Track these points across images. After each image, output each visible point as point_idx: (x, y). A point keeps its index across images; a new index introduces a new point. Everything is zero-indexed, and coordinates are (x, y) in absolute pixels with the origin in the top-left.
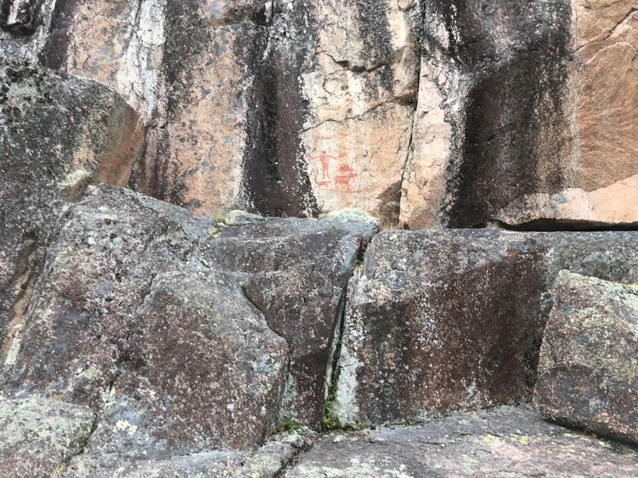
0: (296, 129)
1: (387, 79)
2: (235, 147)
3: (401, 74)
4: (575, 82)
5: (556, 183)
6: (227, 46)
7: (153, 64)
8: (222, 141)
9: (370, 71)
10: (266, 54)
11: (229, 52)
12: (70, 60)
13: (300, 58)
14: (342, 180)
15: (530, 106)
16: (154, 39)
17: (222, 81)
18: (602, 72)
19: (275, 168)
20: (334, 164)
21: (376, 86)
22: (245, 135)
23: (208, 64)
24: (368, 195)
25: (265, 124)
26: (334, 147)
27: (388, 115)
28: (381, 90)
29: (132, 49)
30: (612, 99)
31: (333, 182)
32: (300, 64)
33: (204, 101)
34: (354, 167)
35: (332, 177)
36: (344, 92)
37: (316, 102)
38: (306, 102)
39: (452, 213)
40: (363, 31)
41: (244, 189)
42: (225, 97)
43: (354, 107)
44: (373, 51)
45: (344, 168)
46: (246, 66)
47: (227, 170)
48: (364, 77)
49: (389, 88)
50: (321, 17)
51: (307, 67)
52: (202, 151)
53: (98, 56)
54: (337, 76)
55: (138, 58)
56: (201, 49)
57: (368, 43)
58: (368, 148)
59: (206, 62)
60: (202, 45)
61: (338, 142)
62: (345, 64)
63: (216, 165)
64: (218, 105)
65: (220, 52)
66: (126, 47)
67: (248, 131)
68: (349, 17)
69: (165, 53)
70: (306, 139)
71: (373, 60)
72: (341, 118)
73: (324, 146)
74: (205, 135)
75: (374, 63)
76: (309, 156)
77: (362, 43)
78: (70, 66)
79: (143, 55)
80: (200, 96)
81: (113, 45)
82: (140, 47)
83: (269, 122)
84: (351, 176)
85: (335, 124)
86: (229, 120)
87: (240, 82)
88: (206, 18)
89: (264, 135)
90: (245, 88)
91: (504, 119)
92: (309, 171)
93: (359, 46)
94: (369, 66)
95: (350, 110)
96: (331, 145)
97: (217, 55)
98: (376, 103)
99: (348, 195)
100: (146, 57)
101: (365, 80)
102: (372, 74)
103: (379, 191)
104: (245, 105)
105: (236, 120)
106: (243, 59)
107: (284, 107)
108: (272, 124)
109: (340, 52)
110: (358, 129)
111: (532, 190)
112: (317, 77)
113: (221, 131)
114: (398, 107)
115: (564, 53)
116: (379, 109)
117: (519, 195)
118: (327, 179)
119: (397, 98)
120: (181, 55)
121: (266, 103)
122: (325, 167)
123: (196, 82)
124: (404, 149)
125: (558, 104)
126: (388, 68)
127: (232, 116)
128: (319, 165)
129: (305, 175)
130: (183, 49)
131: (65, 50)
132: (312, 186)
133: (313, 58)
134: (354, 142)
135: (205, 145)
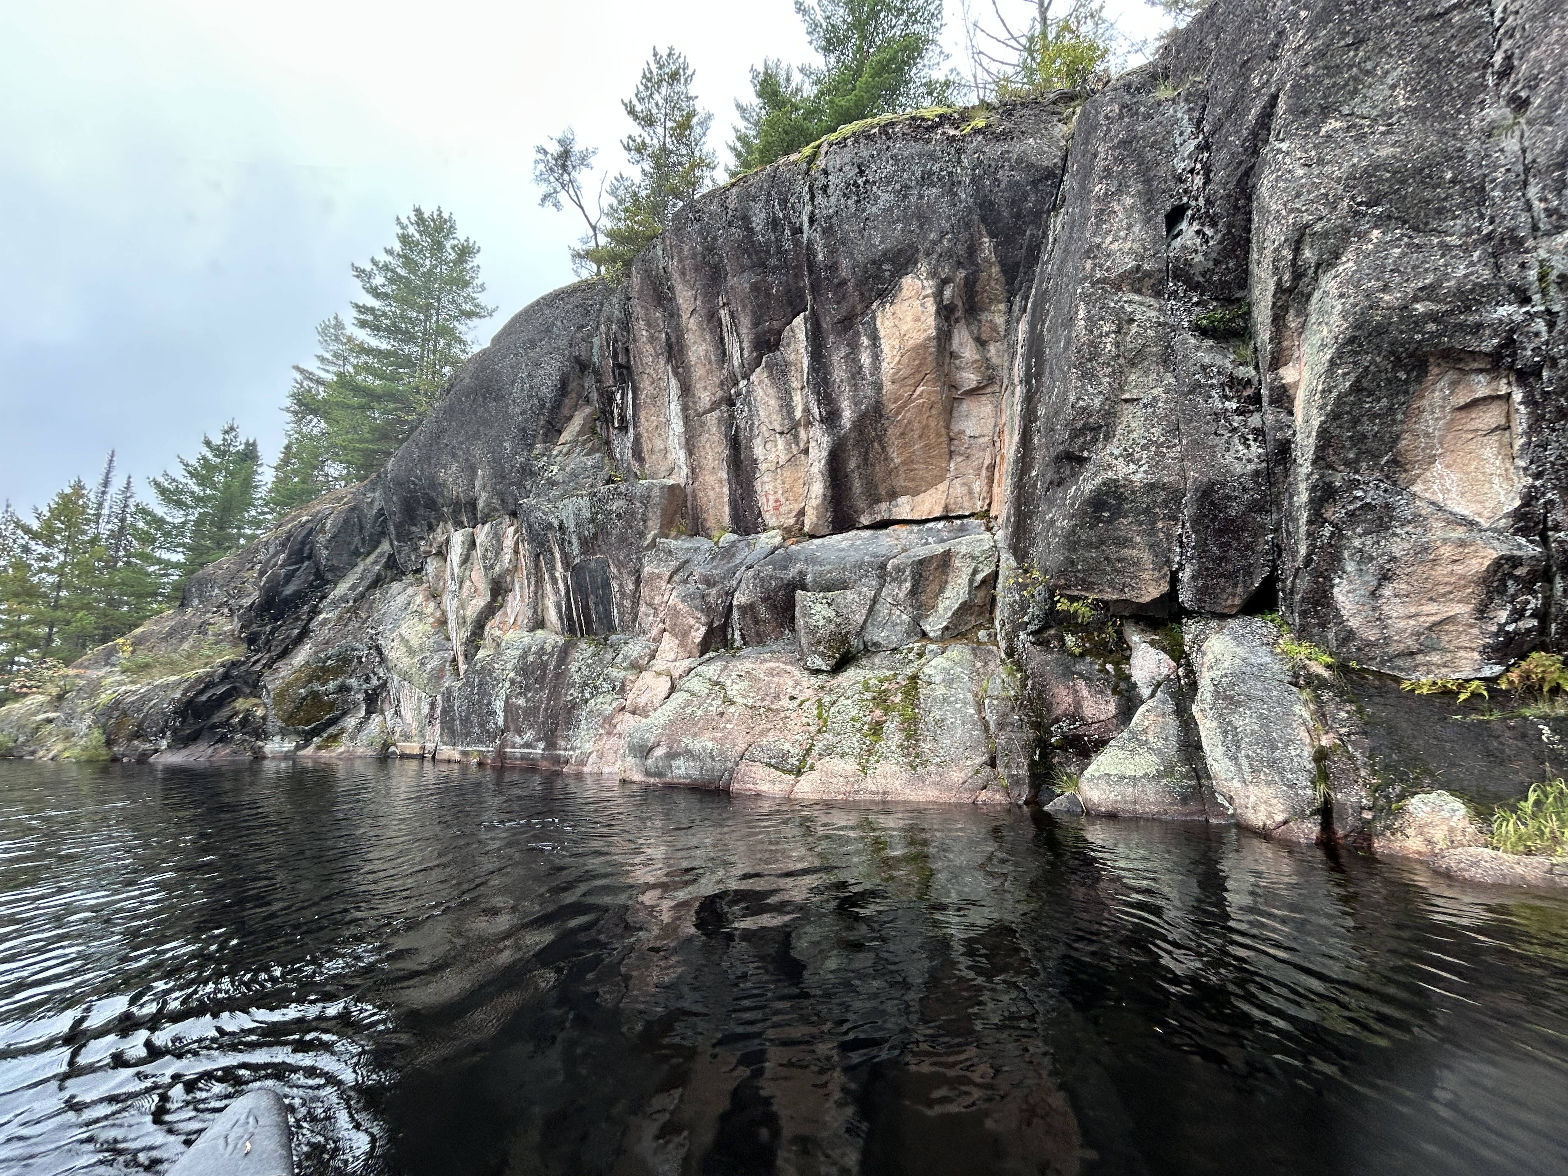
0: (752, 479)
1: (796, 437)
2: (724, 494)
3: (803, 435)
4: (893, 432)
5: (893, 495)
6: (714, 427)
7: (681, 445)
8: (718, 491)
9: (787, 434)
10: (734, 429)
11: (716, 431)
12: (645, 450)
13: (751, 429)
14: (776, 508)
15: (867, 453)
16: (679, 428)
17: (714, 452)
18: (909, 422)
20: (772, 498)
21: (790, 443)
22: (728, 486)
23: (706, 442)
25: (737, 478)
26: (771, 488)
27: (796, 462)
28: (793, 446)
29: (671, 437)
30: (920, 437)
31: (772, 509)
32: (751, 434)
33: (707, 466)
34: (782, 499)
35: (771, 506)
36: (775, 450)
37: (761, 458)
38: (756, 460)
39: (833, 522)
40: (781, 406)
41: (731, 520)
42: (717, 462)
43: (780, 459)
44: (787, 420)
45: (777, 501)
46: (725, 440)
47: (722, 508)
48: (785, 438)
49: (798, 444)
51: (755, 435)
52: (710, 497)
54: (771, 439)
55: (674, 442)
56: (702, 432)
57: (784, 414)
58: (788, 486)
59: (705, 440)
60: (702, 429)
61: (773, 484)
62: (774, 430)
64: (714, 468)
65: (711, 432)
66: (668, 436)
67: (729, 483)
68: (773, 397)
69: (685, 437)
70: (758, 485)
71: (787, 426)
72: (774, 468)
73: (767, 487)
74: (710, 487)
75: (788, 428)
76: (760, 495)
77: (781, 414)
78: (645, 454)
79: (676, 440)
80: (705, 463)
81: (662, 435)
82: (674, 435)
83: (738, 476)
84: (781, 505)
85: (771, 473)
86: (720, 477)
87: (723, 451)
88: (701, 410)
90: (725, 455)
91: (852, 464)
92: (760, 505)
93: (780, 417)
94: (786, 431)
95: (778, 462)
97: (710, 434)
98: (791, 455)
99: (780, 517)
100: (678, 441)
101: (785, 440)
102: (788, 436)
103: (794, 513)
104: (726, 467)
105: (723, 477)
106: (723, 435)
107: (745, 466)
109: (771, 422)
110: (782, 474)
111: (878, 501)
112: (760, 441)
113: (717, 484)
114: (801, 457)
115: (881, 416)
116: (793, 459)
117: (870, 506)
118: (769, 508)
119: (801, 451)
120: (693, 438)
121: (736, 464)
122: (768, 501)
123: (702, 455)
124: (807, 484)
125: (884, 448)
126: (795, 431)
127: (721, 474)
128: (765, 500)
129: (758, 507)
130: (693, 433)
131: (642, 444)
132: (762, 513)
133: (758, 429)
134: (781, 483)
135: (711, 493)
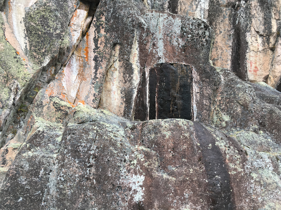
0: (245, 52)
1: (268, 41)
2: (228, 54)
3: (272, 40)
6: (227, 16)
7: (205, 17)
8: (225, 51)
9: (264, 37)
10: (237, 22)
11: (227, 18)
12: (179, 7)
13: (246, 27)
14: (255, 71)
16: (205, 7)
17: (225, 29)
19: (239, 63)
20: (253, 65)
21: (265, 42)
22: (231, 50)
23: (221, 22)
24: (261, 77)
25: (237, 48)
26: (254, 60)
27: (267, 53)
28: (266, 44)
29: (198, 9)
31: (253, 71)
32: (246, 28)
33: (220, 35)
34: (258, 67)
35: (253, 69)
36: (257, 42)
37: (250, 43)
38: (247, 43)
39: (278, 86)
40: (265, 23)
41: (231, 68)
42: (226, 35)
43: (259, 47)
44: (266, 31)
45: (256, 67)
46: (232, 25)
47: (227, 61)
48: (262, 38)
49: (268, 44)
50: (253, 13)
51: (248, 30)
52: (219, 53)
53: (189, 8)
54: (255, 36)
55: (201, 13)
56: (220, 15)
57: (265, 27)
58: (262, 62)
59: (221, 20)
60: (220, 14)
61: (255, 58)
62: (258, 32)
63: (223, 59)
64: (224, 37)
65: (225, 18)
66: (197, 7)
67: (232, 49)
68: (261, 16)
69: (209, 13)
70: (247, 55)
71: (266, 33)
72: (256, 51)
73: (251, 59)
74: (220, 47)
75: (266, 35)
76: (247, 61)
77: (264, 27)
78: (179, 10)
79: (202, 12)
80: (219, 33)
81: (193, 5)
82: (201, 9)
83: (238, 48)
84: (257, 70)
85: (255, 52)
86: (227, 44)
87: (230, 31)
88: (221, 4)
89: (237, 52)
90: (232, 34)
92: (247, 66)
93: (263, 28)
94: (265, 35)
95: (258, 49)
96: (253, 59)
97: (224, 19)
98: (265, 48)
99: (256, 76)
100: (203, 13)
101: (262, 39)
102: (265, 38)
103: (263, 76)
104: (232, 40)
105: (229, 44)
106: (231, 22)
107: (242, 43)
108: (239, 48)
109: (257, 28)
110: (260, 56)
112: (250, 35)
113: (225, 47)
114: (270, 50)
116: (265, 50)
118: (251, 70)
119: (270, 48)
120: (214, 16)
121: (238, 41)
122: (251, 66)
123: (218, 27)
124: (270, 64)
126: (269, 37)
127: (228, 43)
128: (250, 65)
129: (246, 67)
130: (214, 14)
131: (177, 3)
132: (248, 71)
133: (250, 28)
134: (259, 59)
135: (220, 51)
